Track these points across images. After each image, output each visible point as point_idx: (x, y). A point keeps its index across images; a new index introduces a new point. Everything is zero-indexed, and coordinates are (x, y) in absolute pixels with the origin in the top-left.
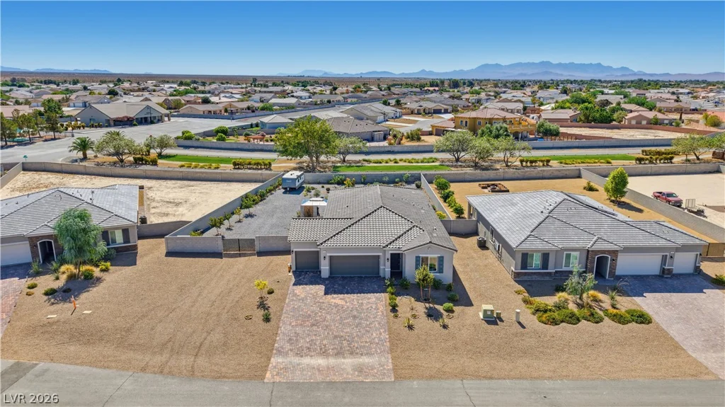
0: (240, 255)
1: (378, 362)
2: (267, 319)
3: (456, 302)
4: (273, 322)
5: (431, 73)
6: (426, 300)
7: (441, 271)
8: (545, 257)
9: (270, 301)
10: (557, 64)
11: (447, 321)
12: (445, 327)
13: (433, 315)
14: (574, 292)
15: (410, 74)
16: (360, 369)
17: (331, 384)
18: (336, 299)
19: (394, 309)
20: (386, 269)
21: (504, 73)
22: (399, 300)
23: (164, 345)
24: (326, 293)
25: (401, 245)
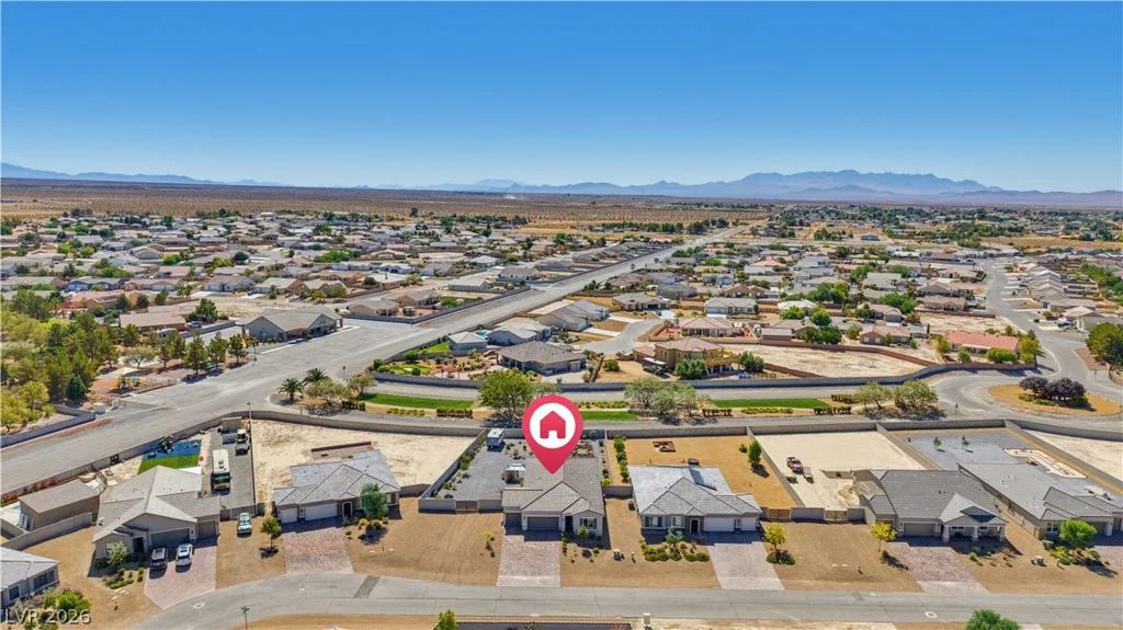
0: (467, 512)
1: (553, 579)
2: (493, 555)
3: (601, 547)
4: (496, 557)
5: (674, 186)
6: (584, 546)
7: (595, 528)
8: (660, 518)
9: (493, 544)
10: (865, 175)
11: (593, 558)
12: (592, 561)
13: (586, 554)
14: (671, 542)
15: (642, 188)
16: (544, 582)
17: (530, 588)
18: (531, 544)
19: (565, 551)
20: (562, 525)
21: (786, 187)
22: (569, 546)
23: (441, 568)
24: (525, 540)
25: (571, 511)
